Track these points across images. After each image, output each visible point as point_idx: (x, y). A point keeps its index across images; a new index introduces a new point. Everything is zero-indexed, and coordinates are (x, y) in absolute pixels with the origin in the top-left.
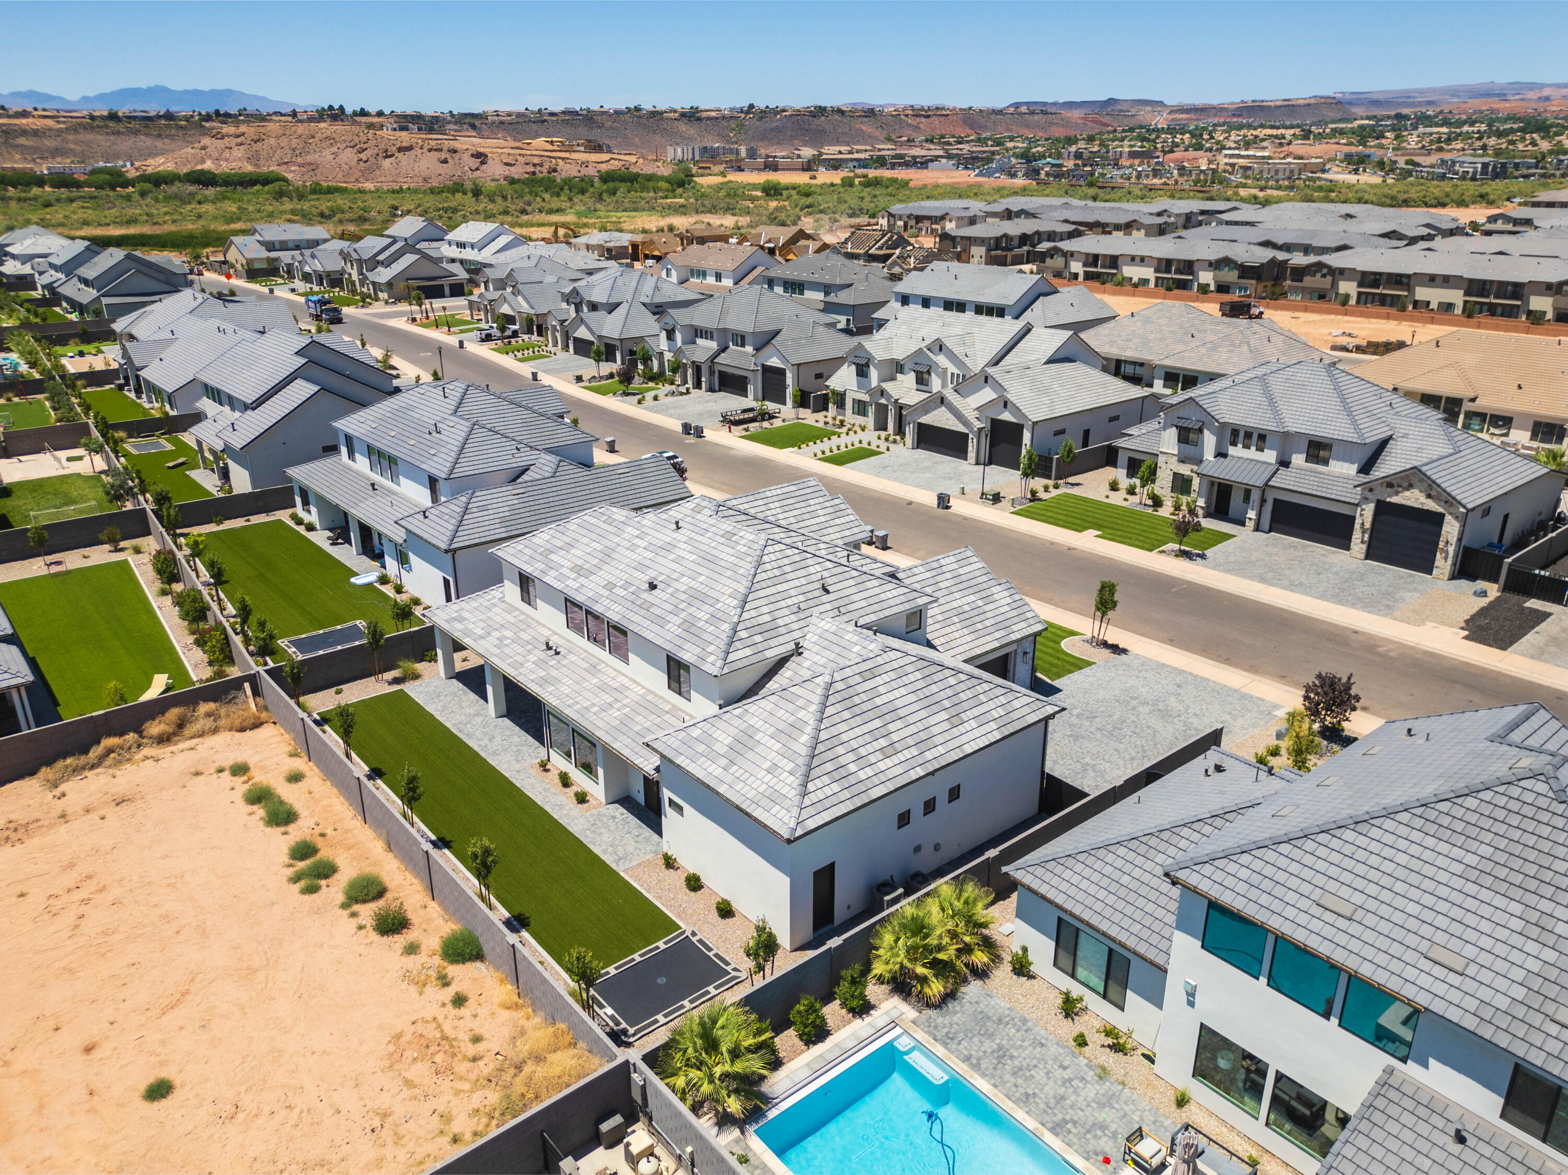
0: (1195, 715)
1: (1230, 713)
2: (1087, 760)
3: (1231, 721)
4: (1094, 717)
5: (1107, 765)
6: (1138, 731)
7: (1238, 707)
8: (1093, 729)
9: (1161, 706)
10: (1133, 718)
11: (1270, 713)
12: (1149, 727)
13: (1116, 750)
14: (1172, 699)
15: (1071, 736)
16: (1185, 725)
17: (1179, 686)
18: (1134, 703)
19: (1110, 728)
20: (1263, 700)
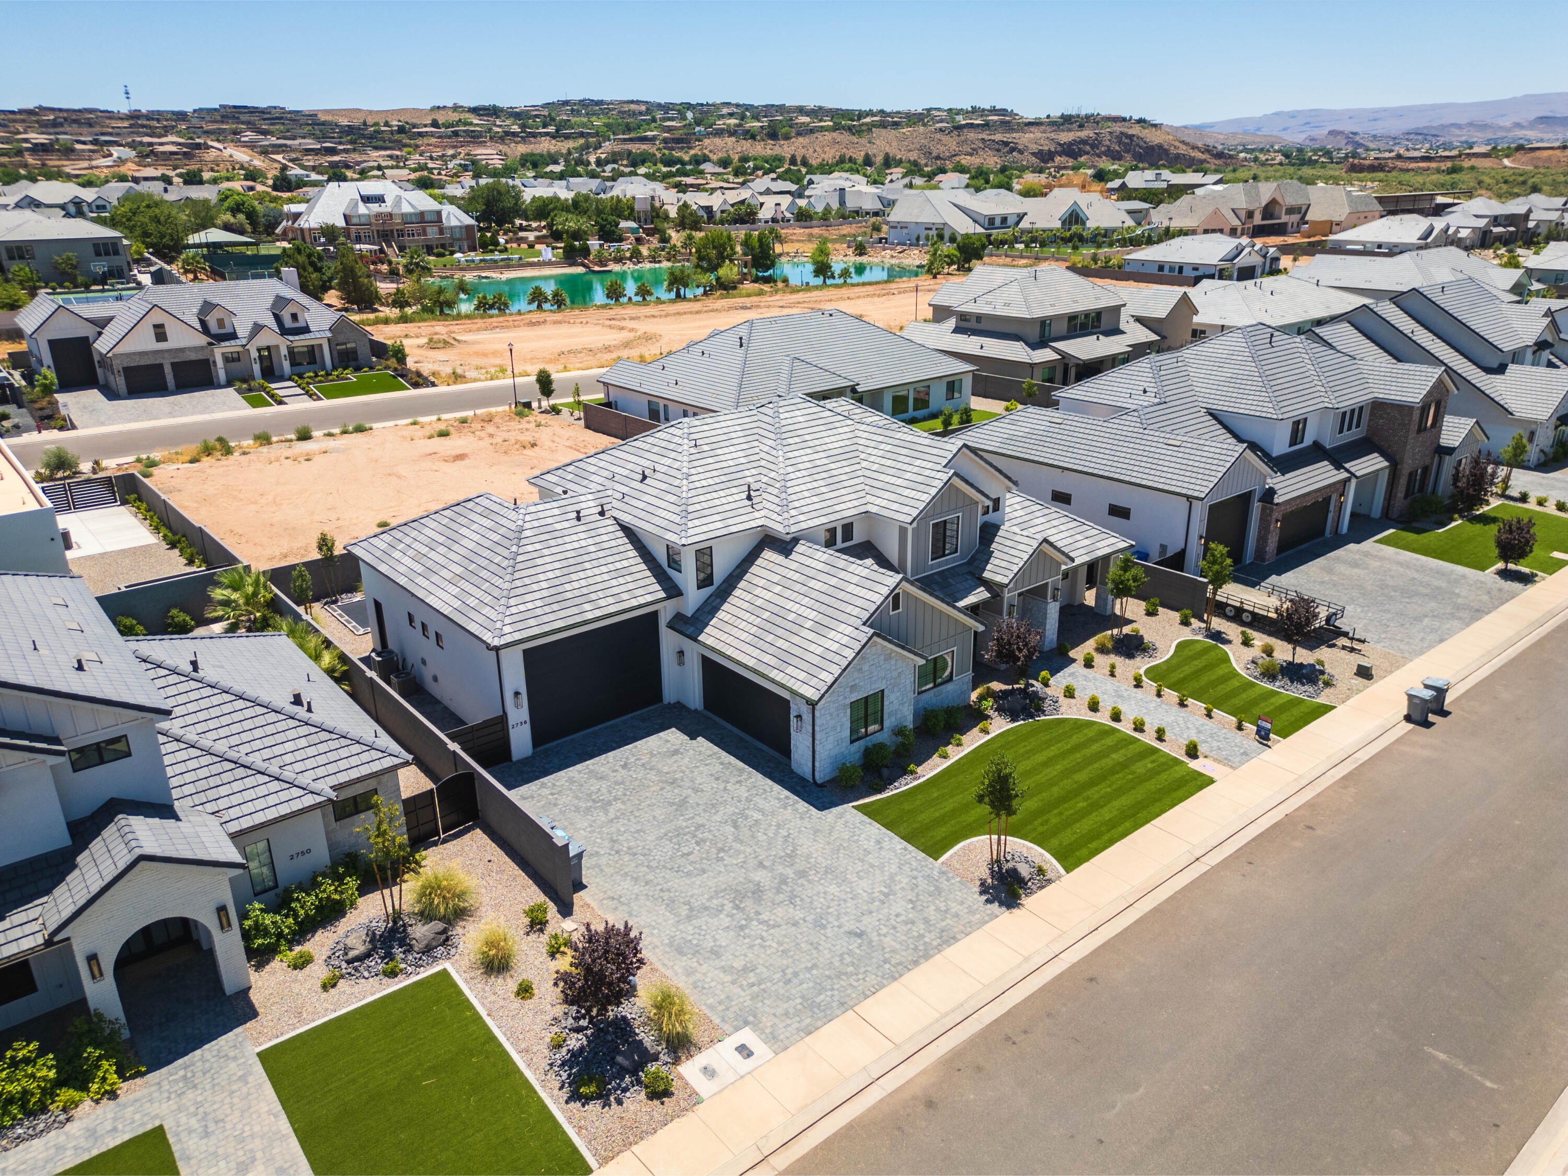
6: (692, 858)
13: (641, 831)
15: (684, 801)
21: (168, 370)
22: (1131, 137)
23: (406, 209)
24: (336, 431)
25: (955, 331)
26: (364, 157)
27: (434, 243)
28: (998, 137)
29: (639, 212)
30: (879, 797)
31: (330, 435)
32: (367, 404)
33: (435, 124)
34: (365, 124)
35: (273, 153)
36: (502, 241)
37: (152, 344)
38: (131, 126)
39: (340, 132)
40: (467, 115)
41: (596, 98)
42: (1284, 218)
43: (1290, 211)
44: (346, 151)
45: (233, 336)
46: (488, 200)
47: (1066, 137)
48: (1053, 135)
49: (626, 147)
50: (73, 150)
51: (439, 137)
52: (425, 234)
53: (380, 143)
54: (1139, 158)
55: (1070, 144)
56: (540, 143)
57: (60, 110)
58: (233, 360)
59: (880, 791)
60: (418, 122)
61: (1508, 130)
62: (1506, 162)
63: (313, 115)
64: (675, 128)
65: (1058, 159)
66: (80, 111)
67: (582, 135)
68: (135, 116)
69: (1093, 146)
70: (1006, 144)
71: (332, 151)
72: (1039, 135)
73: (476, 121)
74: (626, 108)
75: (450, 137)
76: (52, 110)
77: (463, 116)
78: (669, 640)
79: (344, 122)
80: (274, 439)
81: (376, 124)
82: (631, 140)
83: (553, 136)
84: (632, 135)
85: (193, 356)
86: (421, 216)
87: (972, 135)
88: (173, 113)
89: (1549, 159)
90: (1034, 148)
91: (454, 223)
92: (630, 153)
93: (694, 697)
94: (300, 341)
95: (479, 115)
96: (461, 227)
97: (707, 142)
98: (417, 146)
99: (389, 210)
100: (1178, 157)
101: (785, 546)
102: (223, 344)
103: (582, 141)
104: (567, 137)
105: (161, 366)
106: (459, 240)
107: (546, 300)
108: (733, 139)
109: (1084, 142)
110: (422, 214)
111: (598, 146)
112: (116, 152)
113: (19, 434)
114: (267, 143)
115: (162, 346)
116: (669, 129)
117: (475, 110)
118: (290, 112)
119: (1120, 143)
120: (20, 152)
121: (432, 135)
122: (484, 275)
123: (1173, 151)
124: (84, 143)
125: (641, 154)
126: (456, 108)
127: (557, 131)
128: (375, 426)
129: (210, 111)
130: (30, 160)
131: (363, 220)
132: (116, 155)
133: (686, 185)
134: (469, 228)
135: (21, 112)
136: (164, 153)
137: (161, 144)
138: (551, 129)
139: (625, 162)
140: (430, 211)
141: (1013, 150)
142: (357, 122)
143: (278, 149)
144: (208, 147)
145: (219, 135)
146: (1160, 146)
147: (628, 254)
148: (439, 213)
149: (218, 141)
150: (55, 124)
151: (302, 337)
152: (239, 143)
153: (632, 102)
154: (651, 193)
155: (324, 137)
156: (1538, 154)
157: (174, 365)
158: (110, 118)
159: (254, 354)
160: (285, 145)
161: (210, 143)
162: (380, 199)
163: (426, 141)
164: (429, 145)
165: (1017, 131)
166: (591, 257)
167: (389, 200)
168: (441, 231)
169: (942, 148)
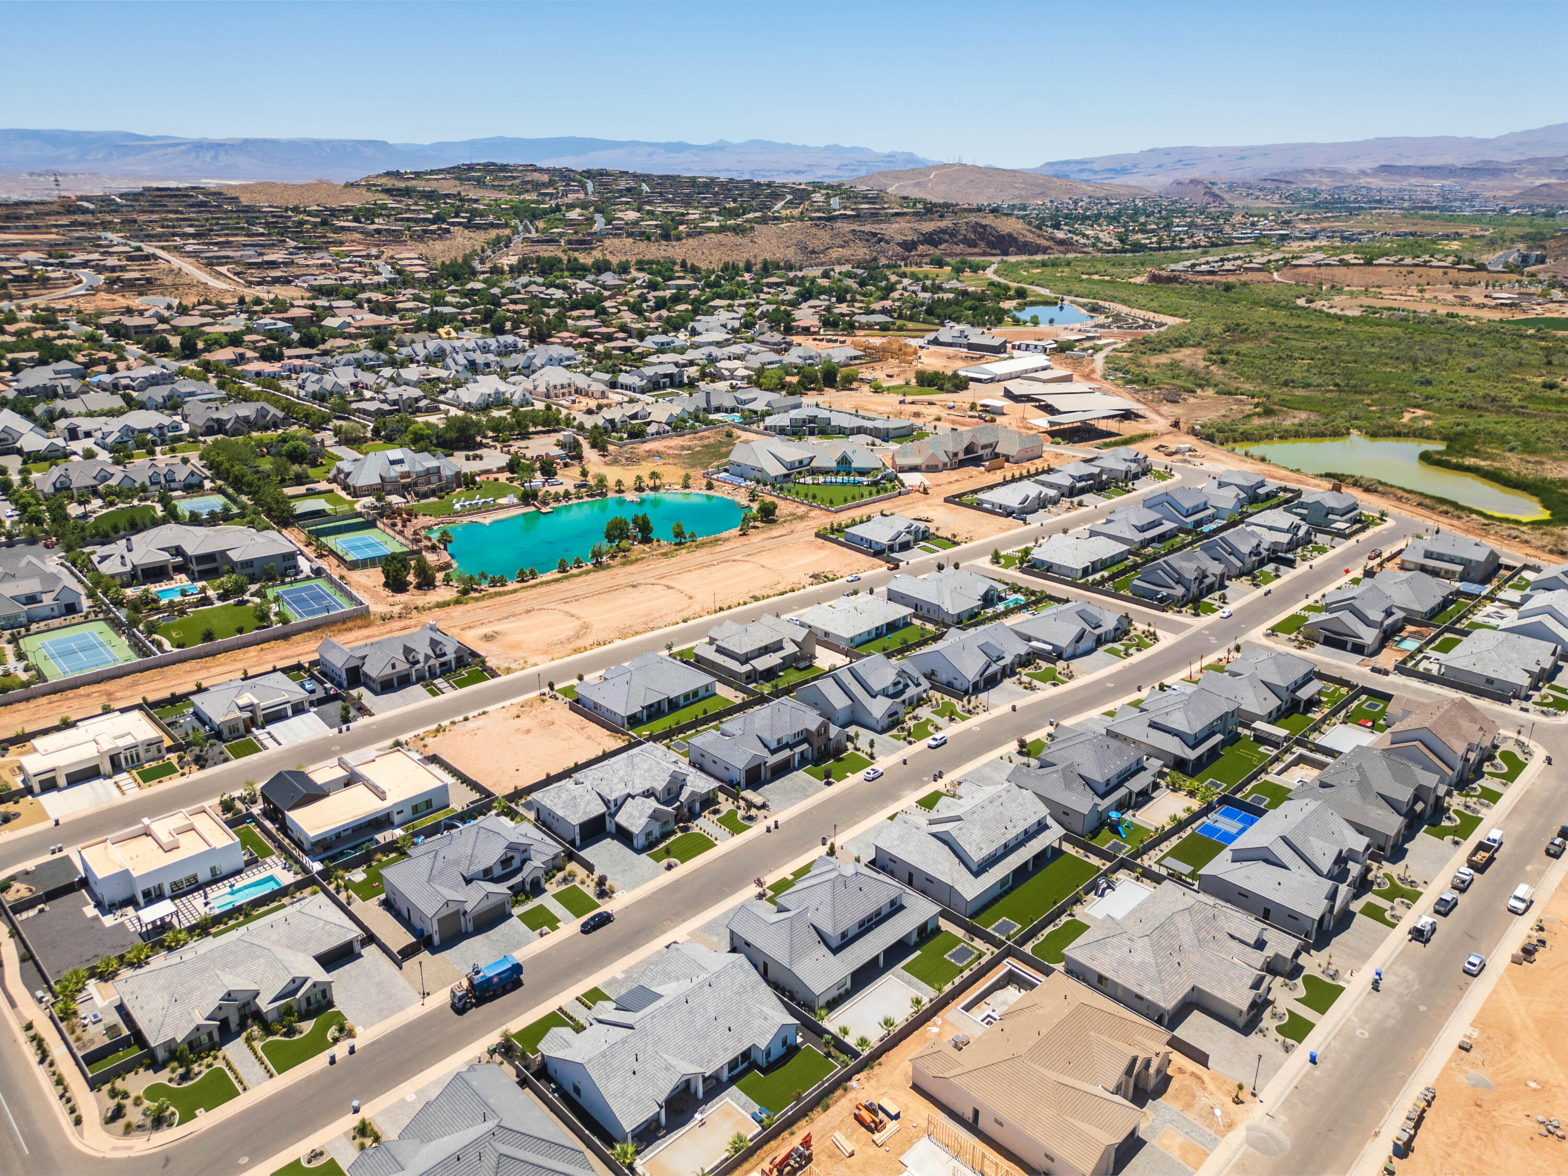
21: (395, 680)
22: (984, 227)
23: (418, 467)
27: (436, 488)
28: (868, 228)
30: (650, 851)
31: (475, 716)
32: (477, 692)
34: (286, 209)
35: (218, 264)
36: (477, 479)
37: (390, 671)
40: (382, 196)
42: (980, 452)
43: (984, 447)
45: (418, 662)
47: (928, 226)
48: (916, 225)
50: (48, 279)
53: (307, 239)
54: (992, 245)
55: (931, 234)
58: (419, 672)
61: (1355, 177)
62: (1276, 276)
65: (920, 248)
67: (492, 226)
69: (951, 235)
70: (875, 235)
72: (904, 225)
75: (372, 235)
78: (608, 819)
79: (263, 203)
81: (299, 210)
85: (404, 672)
86: (428, 472)
87: (844, 227)
89: (1307, 275)
90: (899, 238)
91: (448, 472)
93: (613, 830)
96: (452, 475)
97: (607, 242)
100: (1026, 244)
101: (633, 797)
102: (414, 665)
103: (493, 233)
105: (393, 678)
106: (451, 483)
107: (526, 575)
108: (631, 240)
109: (943, 231)
110: (428, 469)
111: (508, 242)
112: (84, 277)
114: (210, 254)
115: (394, 671)
119: (975, 232)
123: (1021, 239)
125: (549, 259)
127: (469, 221)
132: (85, 280)
134: (457, 475)
136: (129, 279)
138: (463, 218)
140: (433, 468)
141: (880, 240)
144: (156, 258)
146: (1010, 235)
147: (562, 494)
148: (439, 468)
149: (162, 248)
151: (444, 658)
154: (569, 381)
156: (1300, 270)
157: (397, 677)
159: (427, 668)
162: (401, 461)
165: (884, 222)
166: (539, 498)
168: (440, 479)
169: (817, 242)
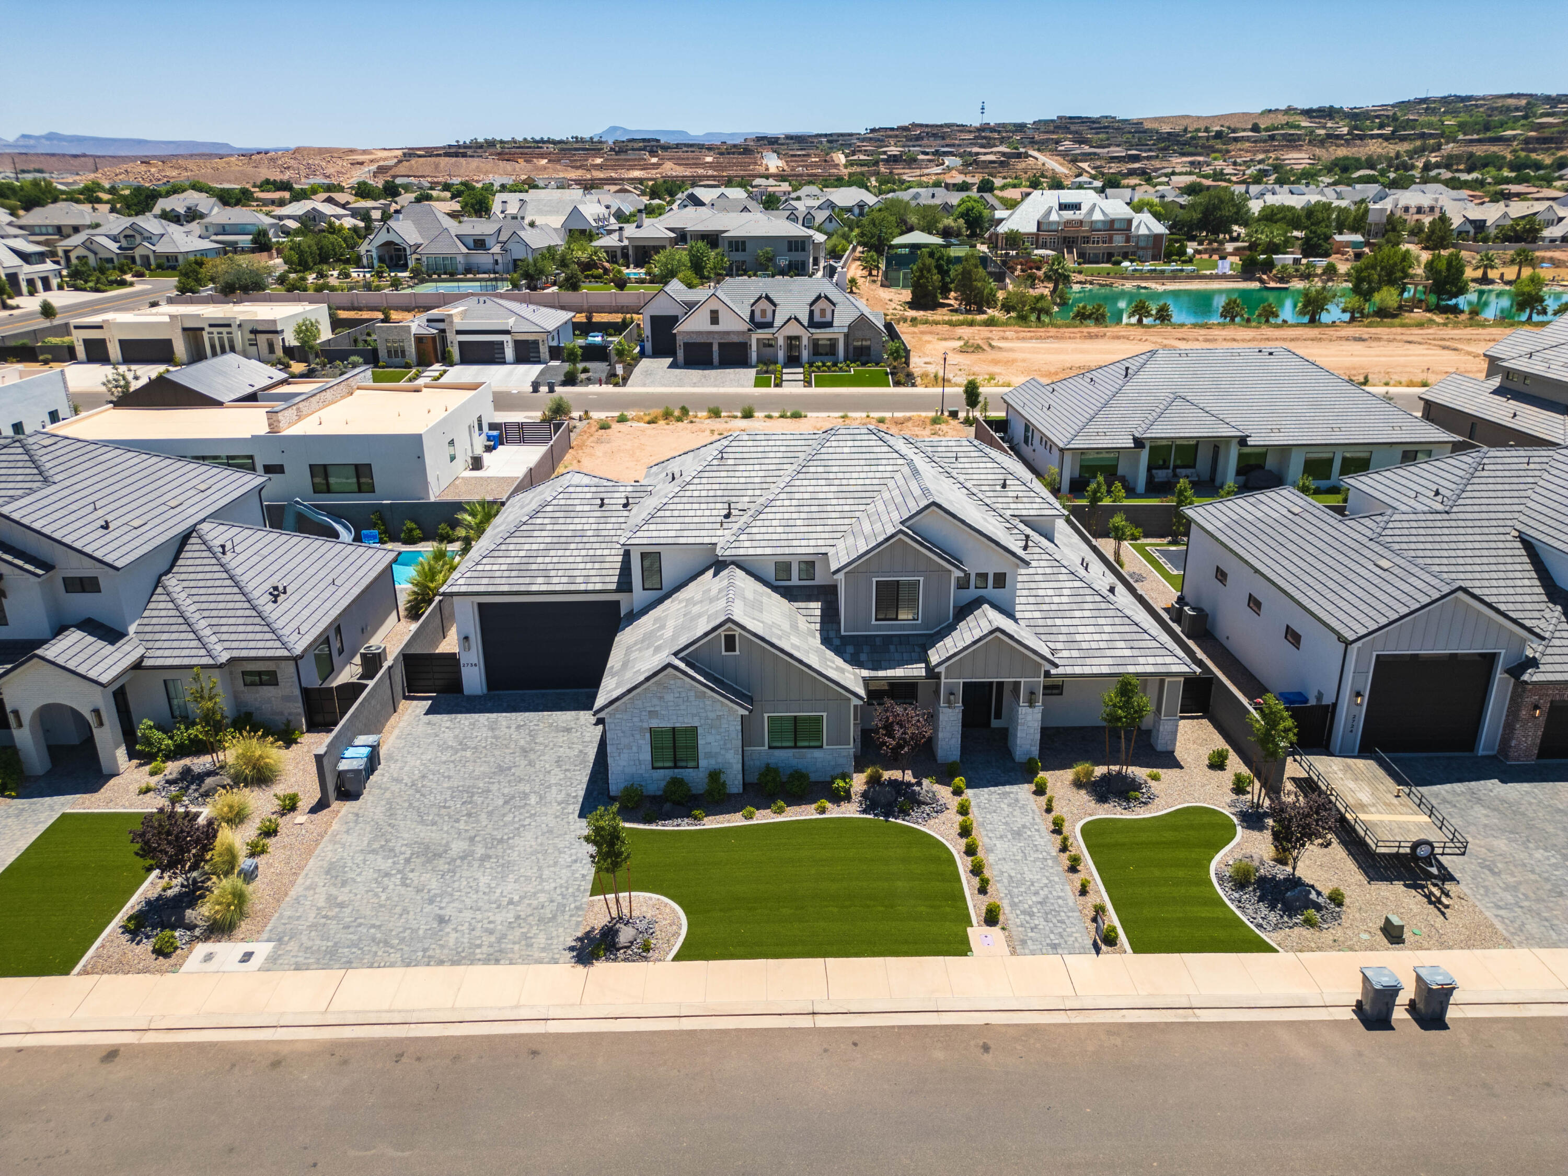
0: (387, 875)
1: (342, 905)
2: (468, 753)
3: (334, 891)
4: (506, 803)
5: (444, 758)
6: (443, 811)
7: (333, 925)
8: (494, 788)
9: (442, 865)
10: (462, 826)
11: (280, 940)
12: (434, 823)
13: (449, 777)
14: (434, 884)
15: (510, 769)
16: (392, 850)
17: (442, 920)
18: (480, 850)
19: (478, 799)
20: (298, 968)
21: (715, 348)
23: (1097, 216)
24: (776, 414)
25: (1496, 392)
26: (1165, 164)
27: (1115, 251)
29: (1370, 225)
30: (641, 826)
31: (769, 417)
33: (1255, 128)
34: (1185, 130)
35: (1081, 161)
36: (1190, 251)
37: (706, 326)
38: (976, 138)
39: (1158, 139)
40: (1297, 118)
41: (1463, 93)
44: (1149, 158)
45: (770, 325)
46: (1207, 209)
49: (1470, 149)
50: (915, 160)
51: (1255, 142)
52: (1111, 241)
53: (1192, 149)
56: (1367, 145)
57: (927, 126)
58: (765, 345)
59: (649, 822)
60: (1239, 125)
63: (1139, 123)
64: (1551, 125)
66: (941, 126)
67: (1423, 136)
68: (984, 128)
71: (1136, 159)
73: (1304, 124)
74: (1499, 103)
75: (1265, 141)
76: (921, 126)
77: (1291, 119)
79: (1166, 129)
80: (723, 414)
81: (1198, 130)
82: (1479, 141)
83: (1386, 138)
84: (1489, 134)
85: (735, 339)
86: (1110, 225)
88: (1015, 125)
91: (1143, 231)
92: (1471, 155)
94: (822, 334)
95: (1310, 117)
96: (1148, 236)
98: (1228, 151)
99: (1081, 217)
102: (759, 331)
103: (1418, 143)
104: (1403, 139)
105: (711, 344)
106: (1142, 248)
107: (1149, 315)
110: (1112, 221)
111: (1438, 148)
112: (948, 161)
113: (587, 385)
114: (1078, 152)
115: (715, 328)
116: (1542, 126)
117: (1308, 113)
118: (1119, 121)
120: (876, 163)
121: (1247, 139)
122: (1143, 285)
124: (927, 154)
125: (1486, 157)
126: (1289, 111)
128: (809, 414)
129: (1047, 122)
130: (883, 169)
131: (1054, 227)
132: (947, 163)
133: (1509, 194)
134: (1157, 238)
135: (899, 128)
136: (984, 162)
137: (985, 154)
138: (1388, 131)
139: (1462, 167)
140: (1121, 220)
142: (1178, 129)
143: (1086, 157)
144: (1027, 156)
145: (1041, 146)
147: (1319, 271)
148: (1129, 221)
149: (1039, 150)
150: (919, 138)
151: (823, 330)
152: (1055, 152)
153: (1511, 96)
154: (1433, 203)
155: (1140, 145)
157: (721, 345)
158: (961, 131)
159: (781, 342)
160: (1095, 154)
161: (1031, 152)
162: (1076, 207)
163: (1239, 145)
164: (1240, 150)
166: (1274, 272)
167: (1085, 209)
168: (1128, 239)
